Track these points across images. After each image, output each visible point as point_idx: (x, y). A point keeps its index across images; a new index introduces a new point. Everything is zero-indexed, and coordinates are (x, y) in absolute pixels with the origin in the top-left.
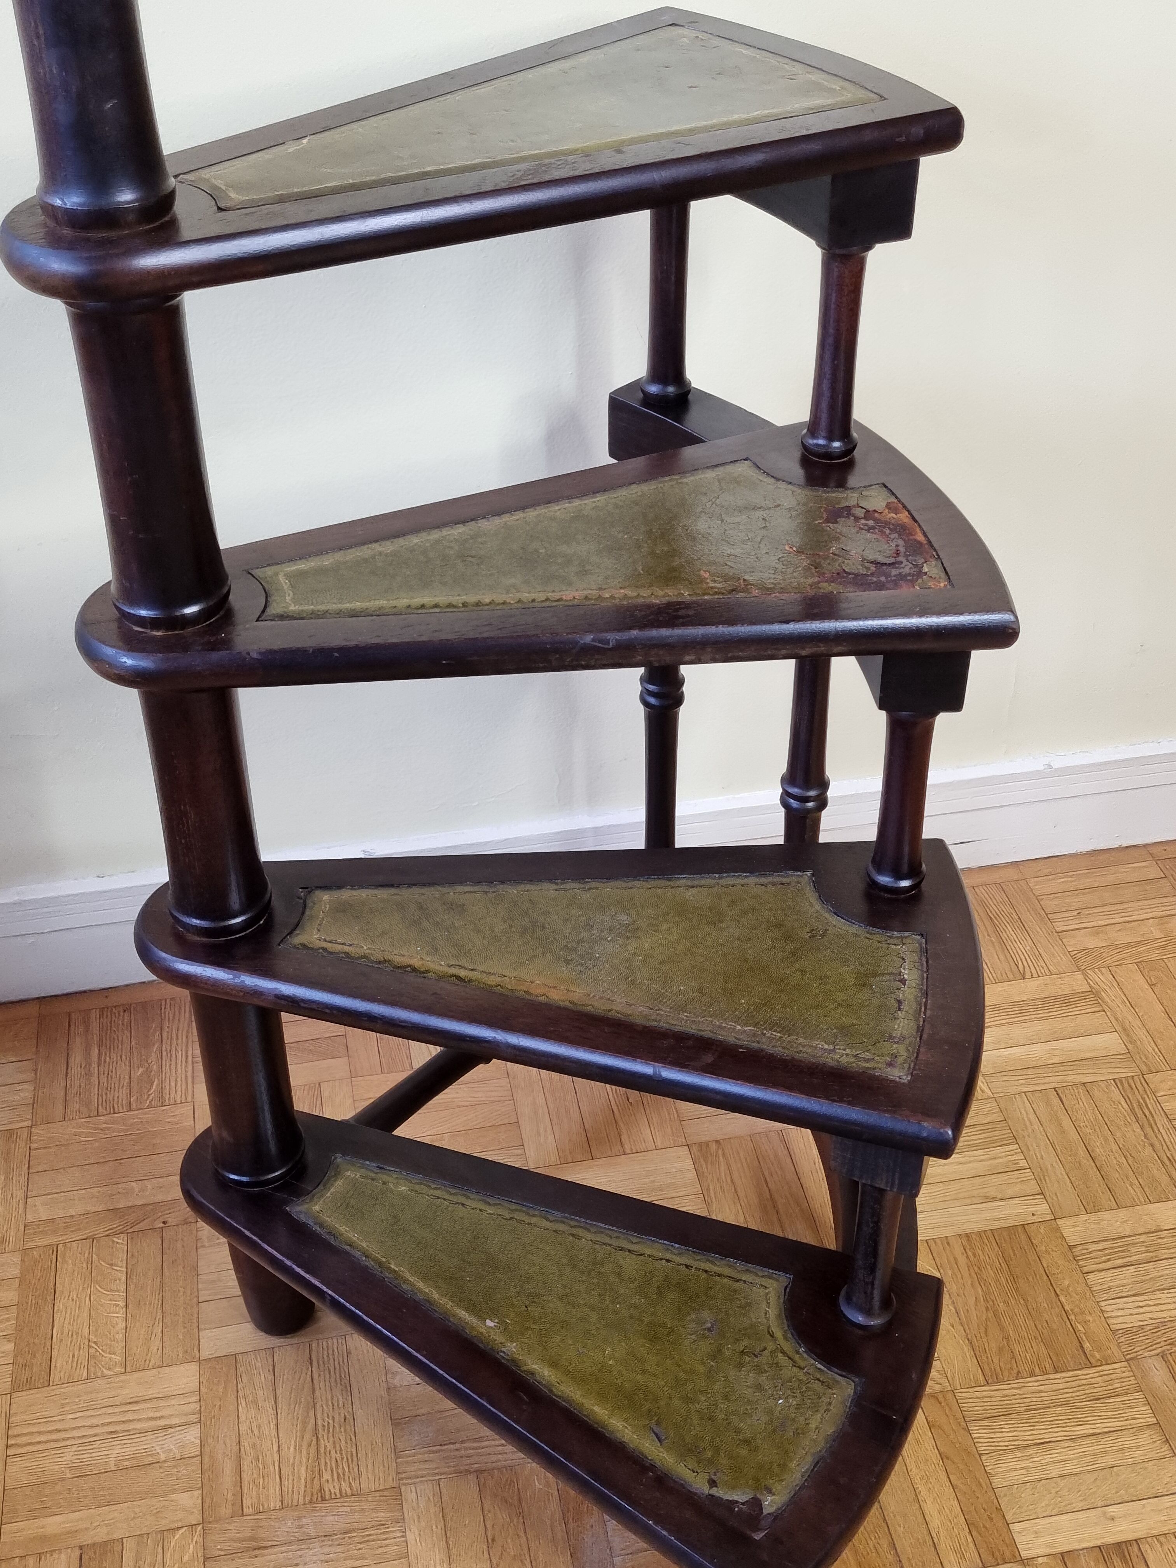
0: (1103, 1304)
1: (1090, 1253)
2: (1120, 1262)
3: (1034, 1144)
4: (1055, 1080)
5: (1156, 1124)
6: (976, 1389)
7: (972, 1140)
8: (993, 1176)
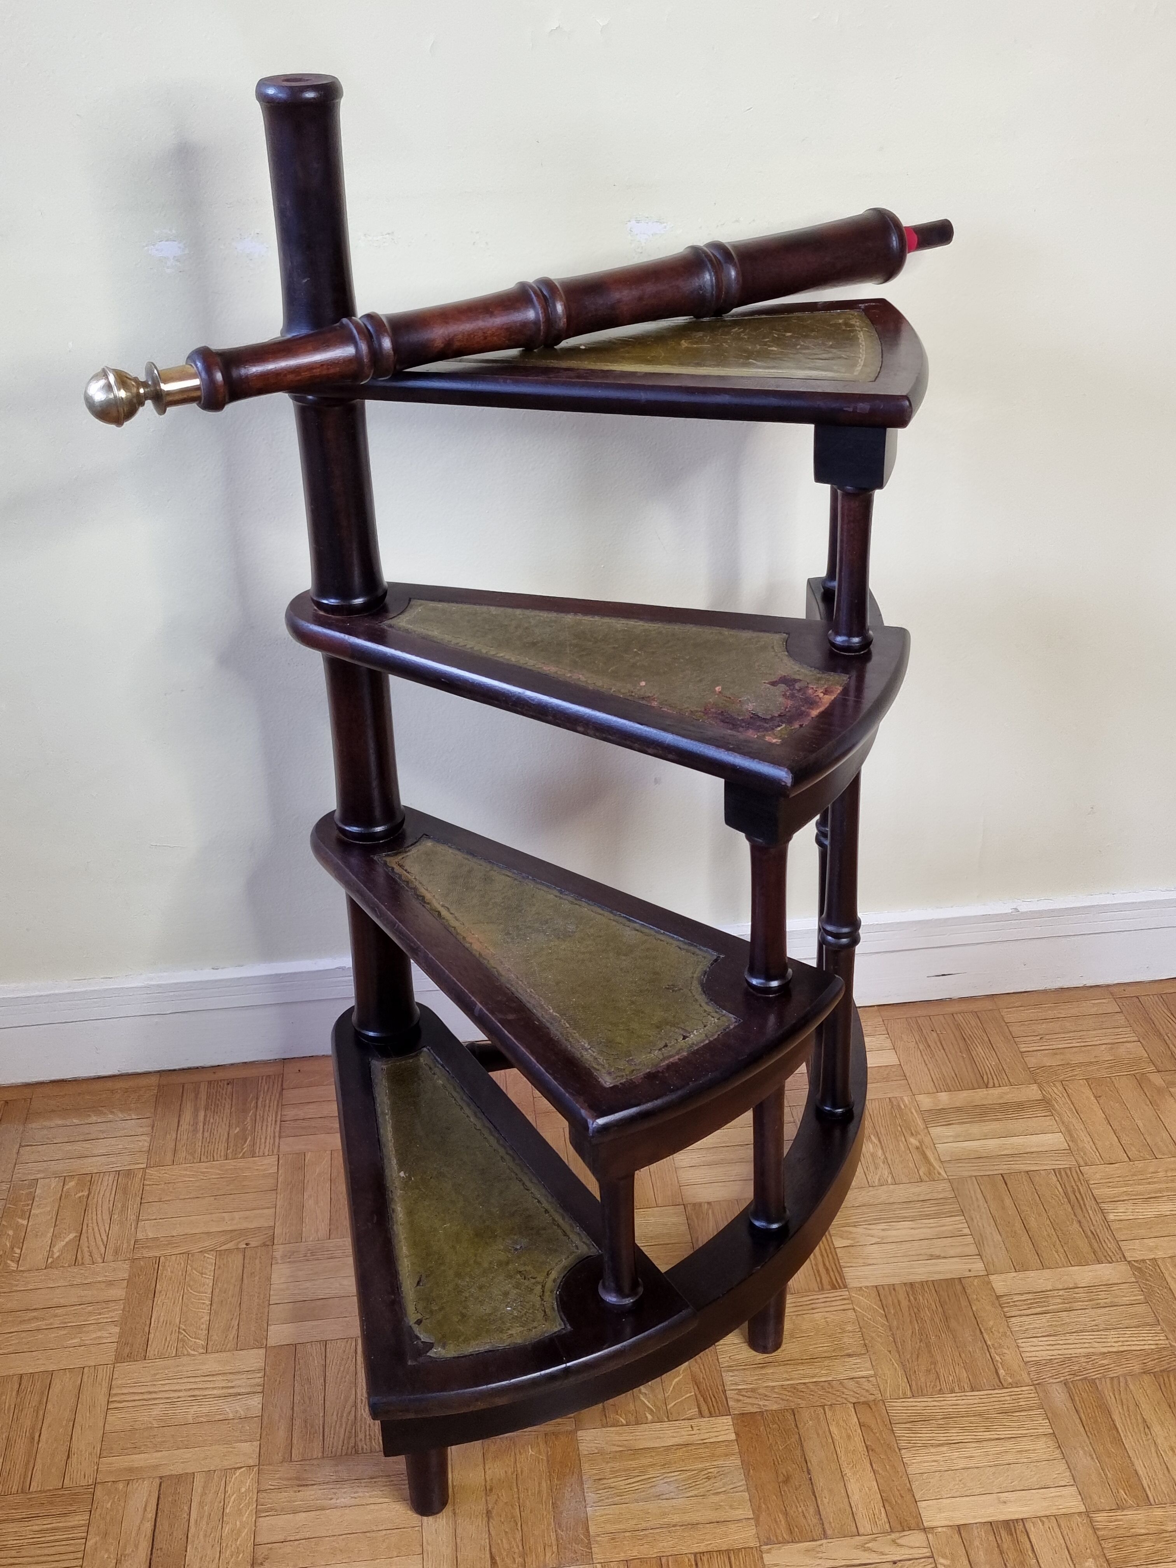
0: (1020, 1341)
1: (1015, 1302)
2: (1039, 1310)
3: (978, 1217)
4: (1003, 1168)
5: (1085, 1205)
6: (904, 1400)
7: (924, 1211)
8: (939, 1240)
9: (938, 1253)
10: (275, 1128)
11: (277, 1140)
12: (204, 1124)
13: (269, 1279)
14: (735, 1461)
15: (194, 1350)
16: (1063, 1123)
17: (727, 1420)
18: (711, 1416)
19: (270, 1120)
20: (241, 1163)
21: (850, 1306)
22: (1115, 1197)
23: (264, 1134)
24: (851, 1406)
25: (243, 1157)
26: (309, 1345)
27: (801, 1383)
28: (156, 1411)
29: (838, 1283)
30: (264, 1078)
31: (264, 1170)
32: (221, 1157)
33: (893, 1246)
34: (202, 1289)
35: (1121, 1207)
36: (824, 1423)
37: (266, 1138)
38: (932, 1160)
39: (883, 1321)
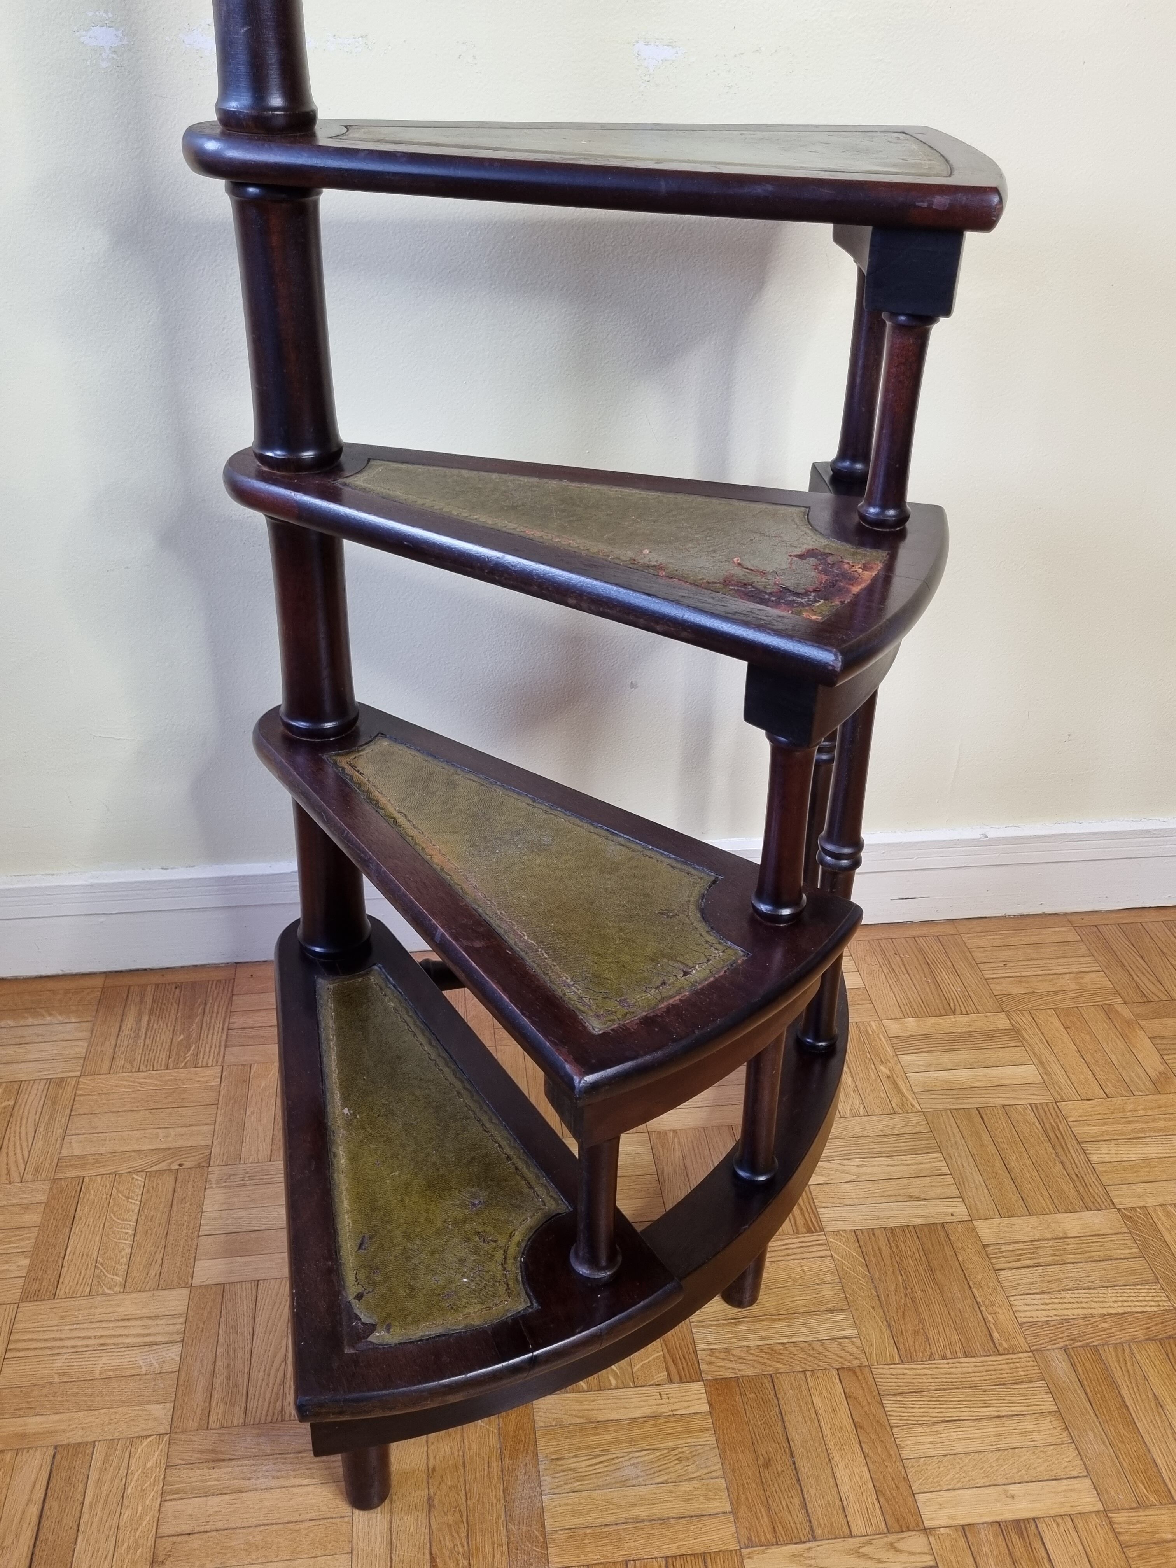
0: (1012, 1298)
1: (1002, 1252)
2: (1029, 1262)
3: (956, 1154)
4: (977, 1102)
5: (1066, 1145)
6: (892, 1366)
7: (900, 1147)
8: (918, 1179)
9: (917, 1194)
10: (221, 1036)
11: (222, 1049)
12: (147, 1030)
13: (201, 1206)
14: (708, 1439)
15: (110, 1288)
16: (1035, 1054)
17: (699, 1386)
18: (681, 1381)
19: (216, 1029)
20: (182, 1073)
21: (828, 1253)
22: (1097, 1136)
23: (209, 1041)
24: (834, 1372)
25: (185, 1067)
26: (238, 1286)
27: (779, 1343)
28: (59, 1363)
29: (814, 1227)
30: (215, 982)
31: (207, 1082)
32: (161, 1066)
33: (870, 1184)
34: (126, 1216)
35: (1104, 1148)
36: (805, 1392)
37: (211, 1047)
38: (905, 1091)
39: (864, 1270)
